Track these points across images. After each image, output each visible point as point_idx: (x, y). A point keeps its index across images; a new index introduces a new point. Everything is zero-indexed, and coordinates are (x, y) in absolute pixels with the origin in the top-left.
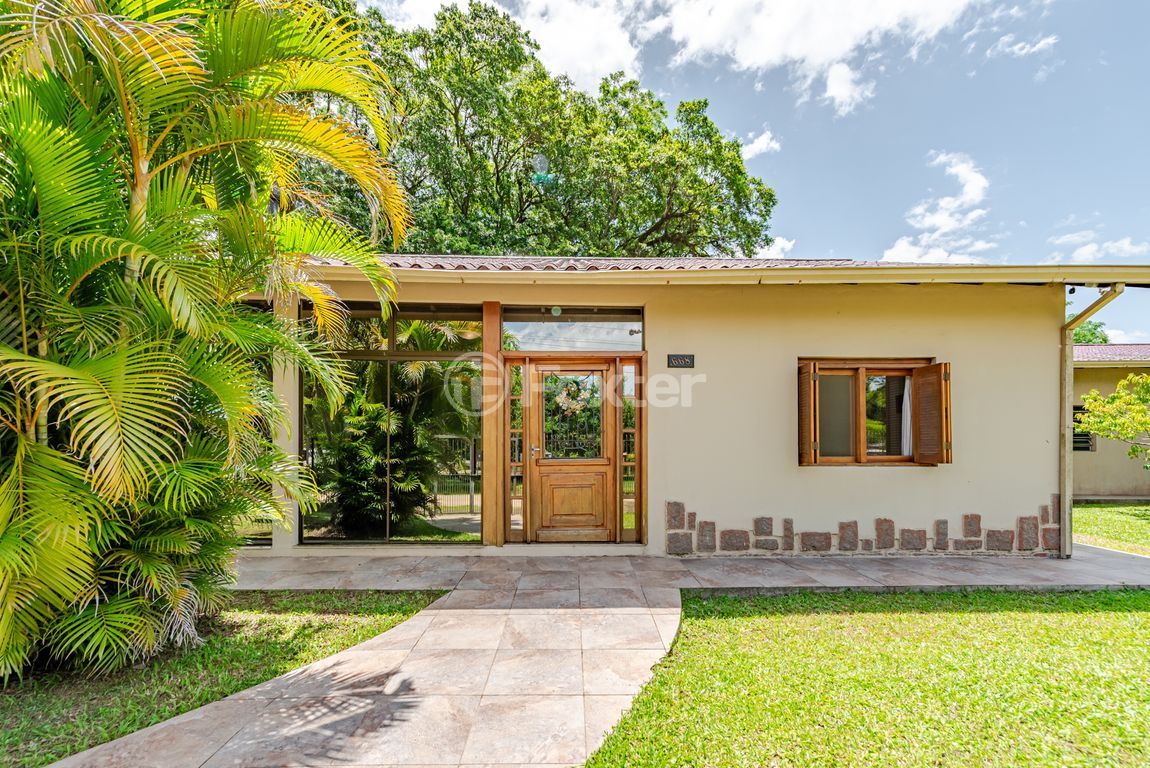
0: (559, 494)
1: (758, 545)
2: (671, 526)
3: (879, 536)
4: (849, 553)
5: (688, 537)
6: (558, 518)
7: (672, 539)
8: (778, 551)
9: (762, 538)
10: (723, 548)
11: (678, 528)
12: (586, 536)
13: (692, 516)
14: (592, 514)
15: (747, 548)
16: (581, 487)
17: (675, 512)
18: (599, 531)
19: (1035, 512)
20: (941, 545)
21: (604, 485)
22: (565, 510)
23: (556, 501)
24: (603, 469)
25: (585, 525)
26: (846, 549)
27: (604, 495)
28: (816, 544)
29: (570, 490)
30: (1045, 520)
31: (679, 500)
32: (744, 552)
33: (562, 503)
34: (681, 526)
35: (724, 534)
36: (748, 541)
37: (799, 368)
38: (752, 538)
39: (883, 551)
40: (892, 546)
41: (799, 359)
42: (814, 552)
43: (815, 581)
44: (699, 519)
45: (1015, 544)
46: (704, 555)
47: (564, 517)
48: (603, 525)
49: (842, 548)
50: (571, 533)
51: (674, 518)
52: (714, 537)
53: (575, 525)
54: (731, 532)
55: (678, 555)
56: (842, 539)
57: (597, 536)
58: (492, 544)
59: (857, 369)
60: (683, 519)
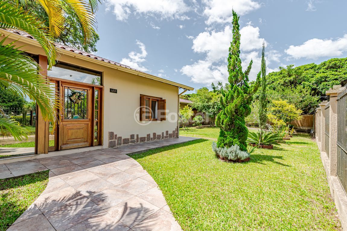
0: (70, 132)
1: (131, 142)
2: (110, 139)
3: (154, 137)
4: (149, 141)
5: (115, 142)
6: (70, 140)
7: (110, 143)
8: (135, 143)
9: (132, 140)
10: (123, 144)
11: (112, 139)
12: (81, 145)
13: (116, 135)
14: (83, 138)
15: (129, 143)
16: (79, 129)
17: (111, 135)
18: (86, 143)
19: (175, 130)
20: (163, 138)
21: (87, 128)
22: (73, 137)
23: (69, 134)
24: (87, 123)
25: (81, 142)
26: (148, 141)
27: (88, 131)
28: (143, 140)
29: (75, 130)
30: (176, 131)
31: (112, 131)
32: (128, 144)
33: (72, 135)
34: (113, 139)
35: (124, 140)
36: (129, 141)
37: (140, 97)
38: (130, 140)
39: (154, 140)
40: (156, 139)
41: (140, 95)
42: (142, 142)
43: (150, 148)
44: (118, 136)
45: (172, 136)
46: (119, 146)
47: (72, 140)
48: (87, 141)
49: (148, 140)
50: (75, 145)
51: (111, 137)
52: (121, 141)
53: (77, 142)
54: (125, 139)
55: (112, 147)
56: (147, 138)
57: (85, 145)
58: (42, 153)
59: (149, 99)
60: (113, 137)
